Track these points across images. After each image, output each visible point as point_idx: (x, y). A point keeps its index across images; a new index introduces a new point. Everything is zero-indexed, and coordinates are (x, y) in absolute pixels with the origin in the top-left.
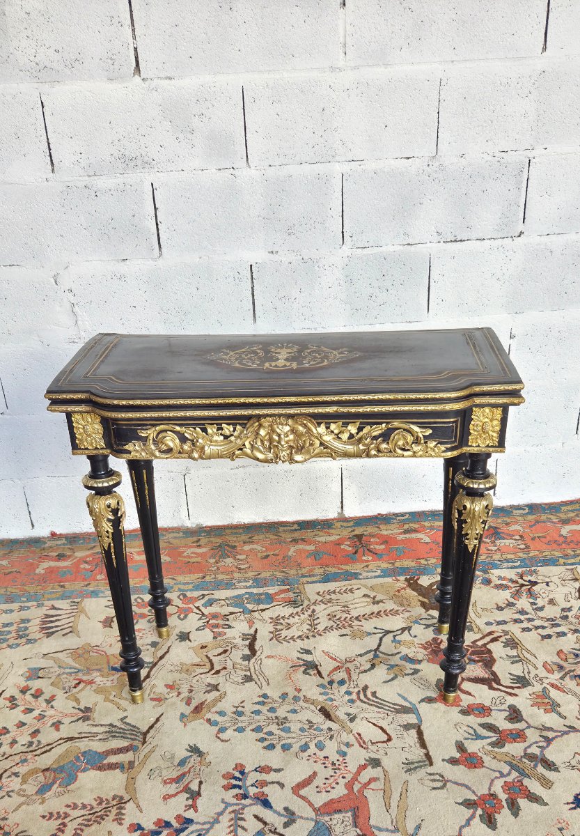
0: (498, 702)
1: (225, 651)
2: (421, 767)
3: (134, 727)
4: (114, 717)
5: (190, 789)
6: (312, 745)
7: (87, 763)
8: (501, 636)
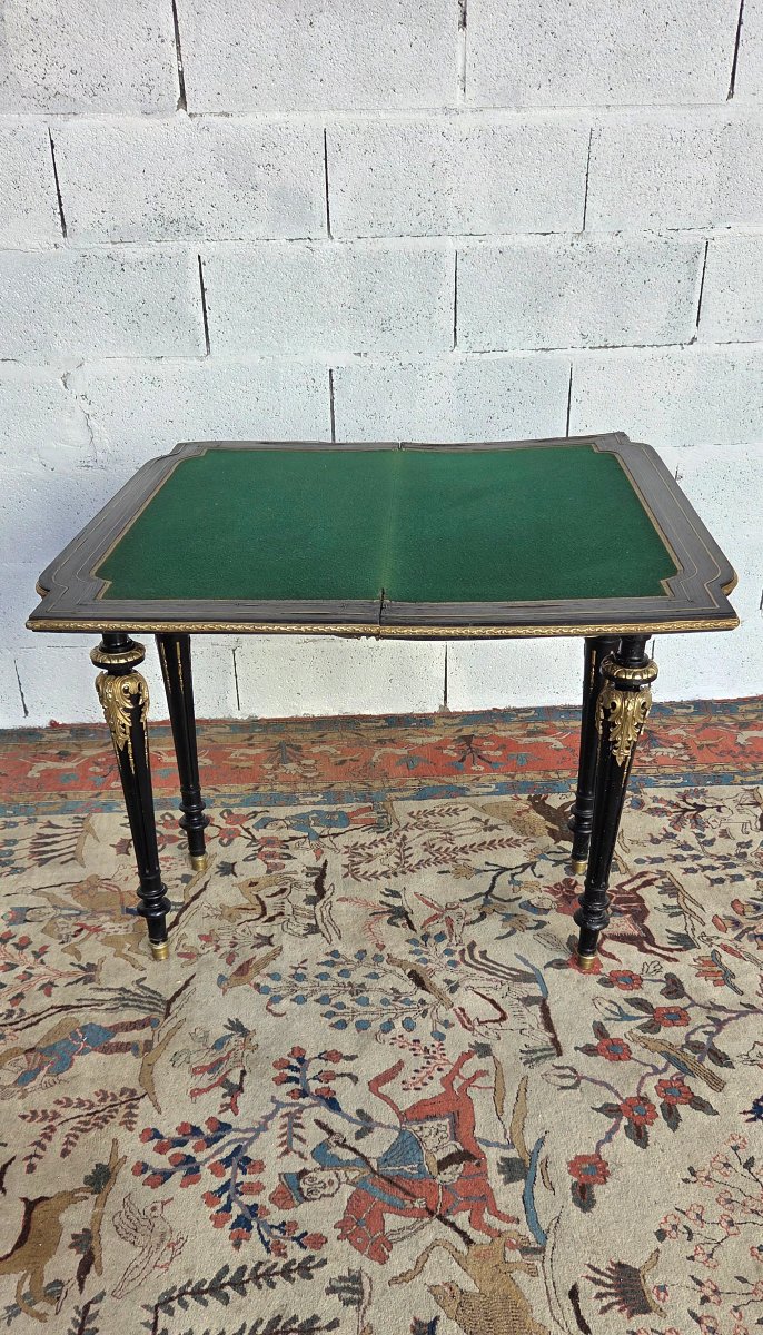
0: (651, 969)
1: (283, 891)
2: (545, 1057)
3: (155, 992)
4: (127, 979)
5: (228, 1081)
6: (398, 1024)
7: (87, 1042)
8: (656, 879)
